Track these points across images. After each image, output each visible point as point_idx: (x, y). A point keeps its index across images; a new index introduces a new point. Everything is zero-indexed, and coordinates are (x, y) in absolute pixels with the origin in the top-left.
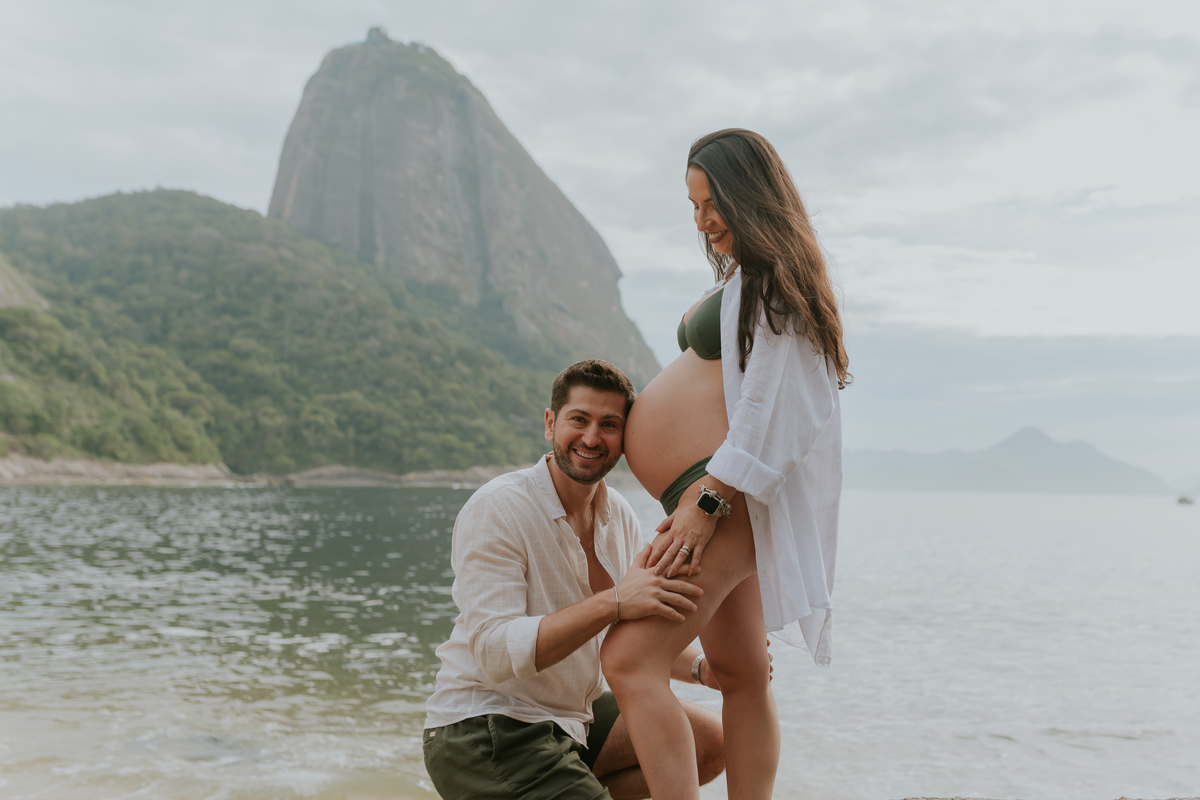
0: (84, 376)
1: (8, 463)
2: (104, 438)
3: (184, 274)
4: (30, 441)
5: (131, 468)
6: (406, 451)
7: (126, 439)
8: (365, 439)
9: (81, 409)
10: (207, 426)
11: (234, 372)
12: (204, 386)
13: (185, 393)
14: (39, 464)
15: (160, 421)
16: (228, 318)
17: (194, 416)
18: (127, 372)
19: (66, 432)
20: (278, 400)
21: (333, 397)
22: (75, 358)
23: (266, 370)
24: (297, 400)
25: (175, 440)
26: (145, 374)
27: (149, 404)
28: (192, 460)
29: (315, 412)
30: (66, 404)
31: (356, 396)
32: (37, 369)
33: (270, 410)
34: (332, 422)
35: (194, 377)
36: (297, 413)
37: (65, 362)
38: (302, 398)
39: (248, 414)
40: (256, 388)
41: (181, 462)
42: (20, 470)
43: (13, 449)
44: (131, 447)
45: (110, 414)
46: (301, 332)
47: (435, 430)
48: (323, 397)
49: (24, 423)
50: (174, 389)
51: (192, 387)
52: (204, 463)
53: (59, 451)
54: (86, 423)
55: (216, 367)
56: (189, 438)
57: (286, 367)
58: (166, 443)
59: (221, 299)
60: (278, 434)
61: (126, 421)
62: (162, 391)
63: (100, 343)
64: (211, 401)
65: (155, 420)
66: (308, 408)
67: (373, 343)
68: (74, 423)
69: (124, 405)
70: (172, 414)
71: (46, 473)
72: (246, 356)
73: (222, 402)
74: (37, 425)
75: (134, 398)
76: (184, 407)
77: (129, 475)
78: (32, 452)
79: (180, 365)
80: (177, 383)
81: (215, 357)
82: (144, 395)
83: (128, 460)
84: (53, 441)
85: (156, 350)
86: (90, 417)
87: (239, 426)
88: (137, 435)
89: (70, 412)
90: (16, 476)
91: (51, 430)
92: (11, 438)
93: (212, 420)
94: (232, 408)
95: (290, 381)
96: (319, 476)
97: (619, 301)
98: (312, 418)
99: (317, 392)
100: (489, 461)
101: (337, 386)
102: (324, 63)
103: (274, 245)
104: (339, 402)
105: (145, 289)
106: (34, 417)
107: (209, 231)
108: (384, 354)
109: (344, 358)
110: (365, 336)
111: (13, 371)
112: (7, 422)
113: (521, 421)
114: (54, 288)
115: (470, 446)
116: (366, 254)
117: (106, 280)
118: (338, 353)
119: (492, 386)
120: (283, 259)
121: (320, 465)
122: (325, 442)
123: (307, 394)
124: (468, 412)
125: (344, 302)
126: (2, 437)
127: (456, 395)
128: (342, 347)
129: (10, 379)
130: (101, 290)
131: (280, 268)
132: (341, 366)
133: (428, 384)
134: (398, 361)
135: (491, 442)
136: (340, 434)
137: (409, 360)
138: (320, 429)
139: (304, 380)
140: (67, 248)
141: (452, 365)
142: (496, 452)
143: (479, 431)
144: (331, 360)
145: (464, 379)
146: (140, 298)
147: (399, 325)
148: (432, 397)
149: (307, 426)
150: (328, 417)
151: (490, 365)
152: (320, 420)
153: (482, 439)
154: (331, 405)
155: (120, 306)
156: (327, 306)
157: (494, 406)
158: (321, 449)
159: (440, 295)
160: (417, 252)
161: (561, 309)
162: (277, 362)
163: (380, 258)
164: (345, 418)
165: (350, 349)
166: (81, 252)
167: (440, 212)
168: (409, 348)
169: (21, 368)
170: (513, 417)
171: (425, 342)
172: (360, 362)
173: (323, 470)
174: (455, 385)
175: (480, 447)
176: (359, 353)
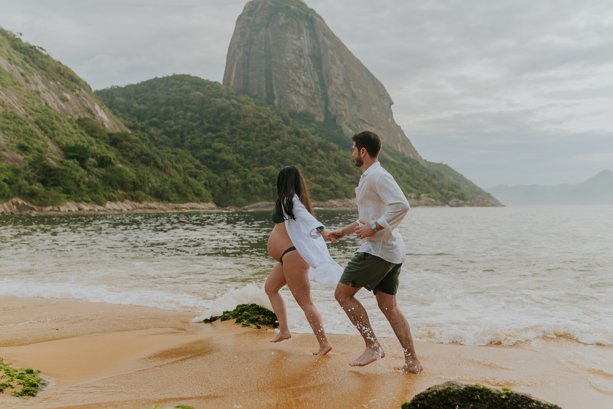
0: (152, 163)
2: (163, 191)
4: (133, 194)
5: (176, 205)
7: (173, 192)
9: (153, 179)
10: (205, 184)
11: (215, 159)
12: (202, 166)
13: (194, 170)
14: (138, 204)
15: (186, 182)
16: (210, 134)
17: (199, 181)
18: (170, 161)
19: (148, 189)
20: (236, 171)
21: (261, 169)
22: (148, 155)
23: (230, 157)
24: (245, 171)
25: (194, 192)
26: (177, 161)
27: (180, 175)
28: (202, 201)
29: (253, 176)
30: (146, 176)
31: (272, 168)
33: (233, 176)
34: (262, 181)
35: (198, 162)
36: (245, 177)
37: (143, 157)
38: (247, 170)
39: (223, 178)
40: (226, 166)
41: (197, 202)
43: (126, 198)
44: (175, 195)
45: (166, 180)
46: (244, 139)
48: (256, 169)
49: (130, 186)
50: (189, 168)
51: (197, 167)
52: (207, 202)
53: (145, 198)
54: (155, 184)
55: (206, 157)
56: (200, 190)
57: (238, 155)
58: (190, 193)
59: (207, 125)
60: (237, 188)
61: (172, 183)
62: (185, 169)
63: (155, 148)
64: (206, 173)
65: (184, 182)
66: (250, 175)
67: (278, 142)
68: (151, 185)
69: (170, 176)
70: (191, 179)
71: (141, 208)
72: (220, 151)
73: (211, 174)
74: (135, 186)
75: (174, 172)
76: (195, 176)
77: (176, 208)
78: (134, 199)
79: (191, 156)
80: (191, 165)
81: (205, 152)
82: (178, 171)
83: (174, 202)
84: (142, 194)
85: (180, 150)
86: (156, 182)
87: (219, 184)
88: (177, 189)
89: (149, 180)
90: (128, 210)
91: (141, 188)
92: (125, 193)
93: (207, 182)
94: (216, 176)
95: (241, 162)
96: (257, 207)
97: (392, 116)
98: (252, 179)
99: (253, 167)
100: (337, 197)
101: (263, 163)
102: (245, 9)
103: (229, 98)
104: (264, 171)
105: (172, 122)
106: (134, 183)
107: (198, 93)
108: (283, 147)
109: (265, 150)
110: (274, 139)
111: (121, 162)
112: (122, 185)
113: (350, 176)
114: (133, 124)
115: (327, 189)
116: (270, 100)
117: (154, 119)
118: (262, 147)
119: (336, 160)
120: (233, 105)
121: (258, 202)
122: (259, 190)
123: (249, 168)
124: (325, 174)
125: (263, 123)
126: (120, 192)
127: (319, 165)
128: (263, 145)
129: (120, 166)
130: (153, 124)
131: (232, 109)
132: (264, 153)
133: (305, 161)
134: (290, 150)
135: (337, 187)
136: (266, 186)
137: (295, 149)
138: (256, 184)
139: (247, 161)
140: (136, 105)
141: (316, 151)
142: (340, 192)
143: (331, 182)
144: (259, 151)
145: (322, 157)
146: (170, 126)
147: (290, 133)
148: (307, 167)
149: (250, 183)
150: (259, 178)
151: (334, 150)
152: (257, 180)
153: (333, 186)
154: (261, 172)
155: (161, 131)
156: (255, 125)
157: (337, 170)
158: (257, 194)
159: (306, 117)
160: (294, 98)
161: (364, 121)
162: (234, 153)
163: (276, 102)
164: (267, 178)
165: (267, 146)
166: (142, 107)
167: (303, 77)
168: (295, 143)
169: (125, 161)
170: (346, 175)
171: (302, 141)
172: (272, 151)
173: (259, 204)
174: (318, 161)
175: (332, 190)
176: (272, 147)
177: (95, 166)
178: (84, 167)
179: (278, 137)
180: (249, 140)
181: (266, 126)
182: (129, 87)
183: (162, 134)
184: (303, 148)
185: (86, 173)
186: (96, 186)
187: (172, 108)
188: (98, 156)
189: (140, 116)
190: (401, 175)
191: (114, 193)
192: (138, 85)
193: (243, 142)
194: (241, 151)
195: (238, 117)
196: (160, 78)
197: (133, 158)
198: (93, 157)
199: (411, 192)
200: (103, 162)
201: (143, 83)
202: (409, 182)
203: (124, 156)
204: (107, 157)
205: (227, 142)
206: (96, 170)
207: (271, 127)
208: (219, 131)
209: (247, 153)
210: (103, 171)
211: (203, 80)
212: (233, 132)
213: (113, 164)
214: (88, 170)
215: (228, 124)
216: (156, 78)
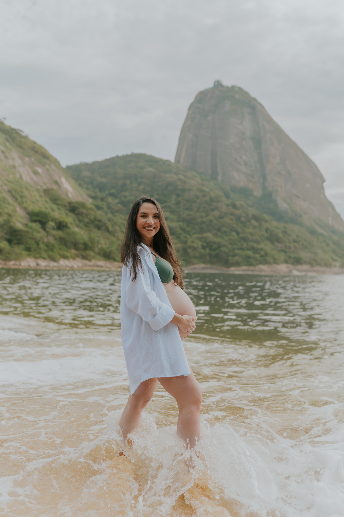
0: (103, 228)
1: (76, 262)
2: (111, 252)
3: (142, 187)
4: (84, 253)
6: (230, 258)
8: (213, 253)
9: (102, 241)
14: (87, 262)
18: (119, 226)
19: (97, 250)
20: (178, 237)
21: (200, 236)
22: (100, 221)
23: (174, 225)
24: (186, 237)
29: (193, 242)
30: (97, 239)
31: (209, 236)
32: (86, 225)
34: (200, 246)
36: (186, 242)
37: (96, 222)
38: (188, 236)
42: (80, 265)
43: (78, 256)
45: (114, 243)
46: (187, 209)
47: (242, 249)
48: (196, 236)
49: (81, 246)
53: (94, 257)
54: (104, 246)
57: (181, 223)
63: (110, 215)
66: (190, 240)
67: (216, 213)
68: (100, 246)
69: (118, 239)
71: (90, 266)
74: (86, 247)
78: (84, 257)
84: (92, 254)
86: (106, 244)
89: (98, 242)
90: (78, 267)
91: (91, 249)
92: (77, 252)
95: (183, 229)
96: (195, 269)
97: (324, 192)
98: (192, 244)
99: (194, 234)
100: (266, 262)
101: (202, 231)
102: (196, 97)
103: (176, 174)
104: (203, 238)
105: (127, 194)
106: (85, 244)
107: (151, 169)
108: (221, 217)
109: (204, 219)
110: (213, 210)
111: (78, 226)
112: (75, 245)
113: (279, 245)
114: (93, 195)
115: (257, 256)
116: (214, 176)
117: (113, 191)
118: (202, 217)
119: (267, 230)
120: (180, 180)
121: (195, 264)
122: (197, 254)
123: (190, 235)
124: (257, 242)
125: (204, 196)
126: (73, 251)
127: (251, 234)
128: (203, 214)
129: (76, 229)
130: (111, 195)
131: (179, 183)
132: (203, 222)
133: (239, 230)
134: (227, 220)
135: (266, 254)
136: (203, 251)
137: (231, 219)
138: (195, 249)
139: (188, 229)
140: (99, 179)
141: (249, 221)
142: (269, 259)
143: (261, 249)
144: (199, 220)
145: (255, 227)
146: (125, 197)
147: (228, 205)
148: (241, 235)
149: (190, 247)
150: (198, 244)
151: (266, 221)
152: (195, 245)
153: (262, 253)
154: (199, 239)
155: (117, 201)
156: (198, 197)
157: (268, 239)
158: (195, 257)
159: (245, 192)
160: (235, 174)
161: (298, 197)
162: (178, 221)
163: (220, 178)
164: (205, 244)
165: (207, 216)
166: (104, 180)
167: (244, 157)
168: (231, 214)
169: (81, 225)
170: (276, 244)
171: (238, 212)
172: (211, 221)
173: (197, 266)
174: (251, 230)
175: (262, 256)
176: (210, 217)
177: (54, 229)
178: (44, 229)
179: (216, 208)
180: (191, 210)
181: (207, 198)
182: (95, 163)
183: (118, 203)
184: (238, 219)
185: (46, 234)
186: (53, 245)
187: (128, 182)
188: (57, 221)
189: (101, 188)
190: (328, 245)
191: (67, 252)
192: (102, 162)
193: (187, 212)
194: (184, 220)
195: (183, 190)
196: (121, 157)
197: (88, 223)
198: (52, 221)
199: (336, 261)
200: (61, 226)
201: (106, 160)
202: (334, 252)
203: (80, 221)
204: (64, 221)
205: (172, 212)
206: (54, 232)
207: (212, 200)
208: (166, 202)
209: (189, 222)
210: (59, 233)
211: (157, 158)
212: (178, 203)
213: (69, 228)
214: (47, 232)
215: (174, 197)
216: (117, 157)
